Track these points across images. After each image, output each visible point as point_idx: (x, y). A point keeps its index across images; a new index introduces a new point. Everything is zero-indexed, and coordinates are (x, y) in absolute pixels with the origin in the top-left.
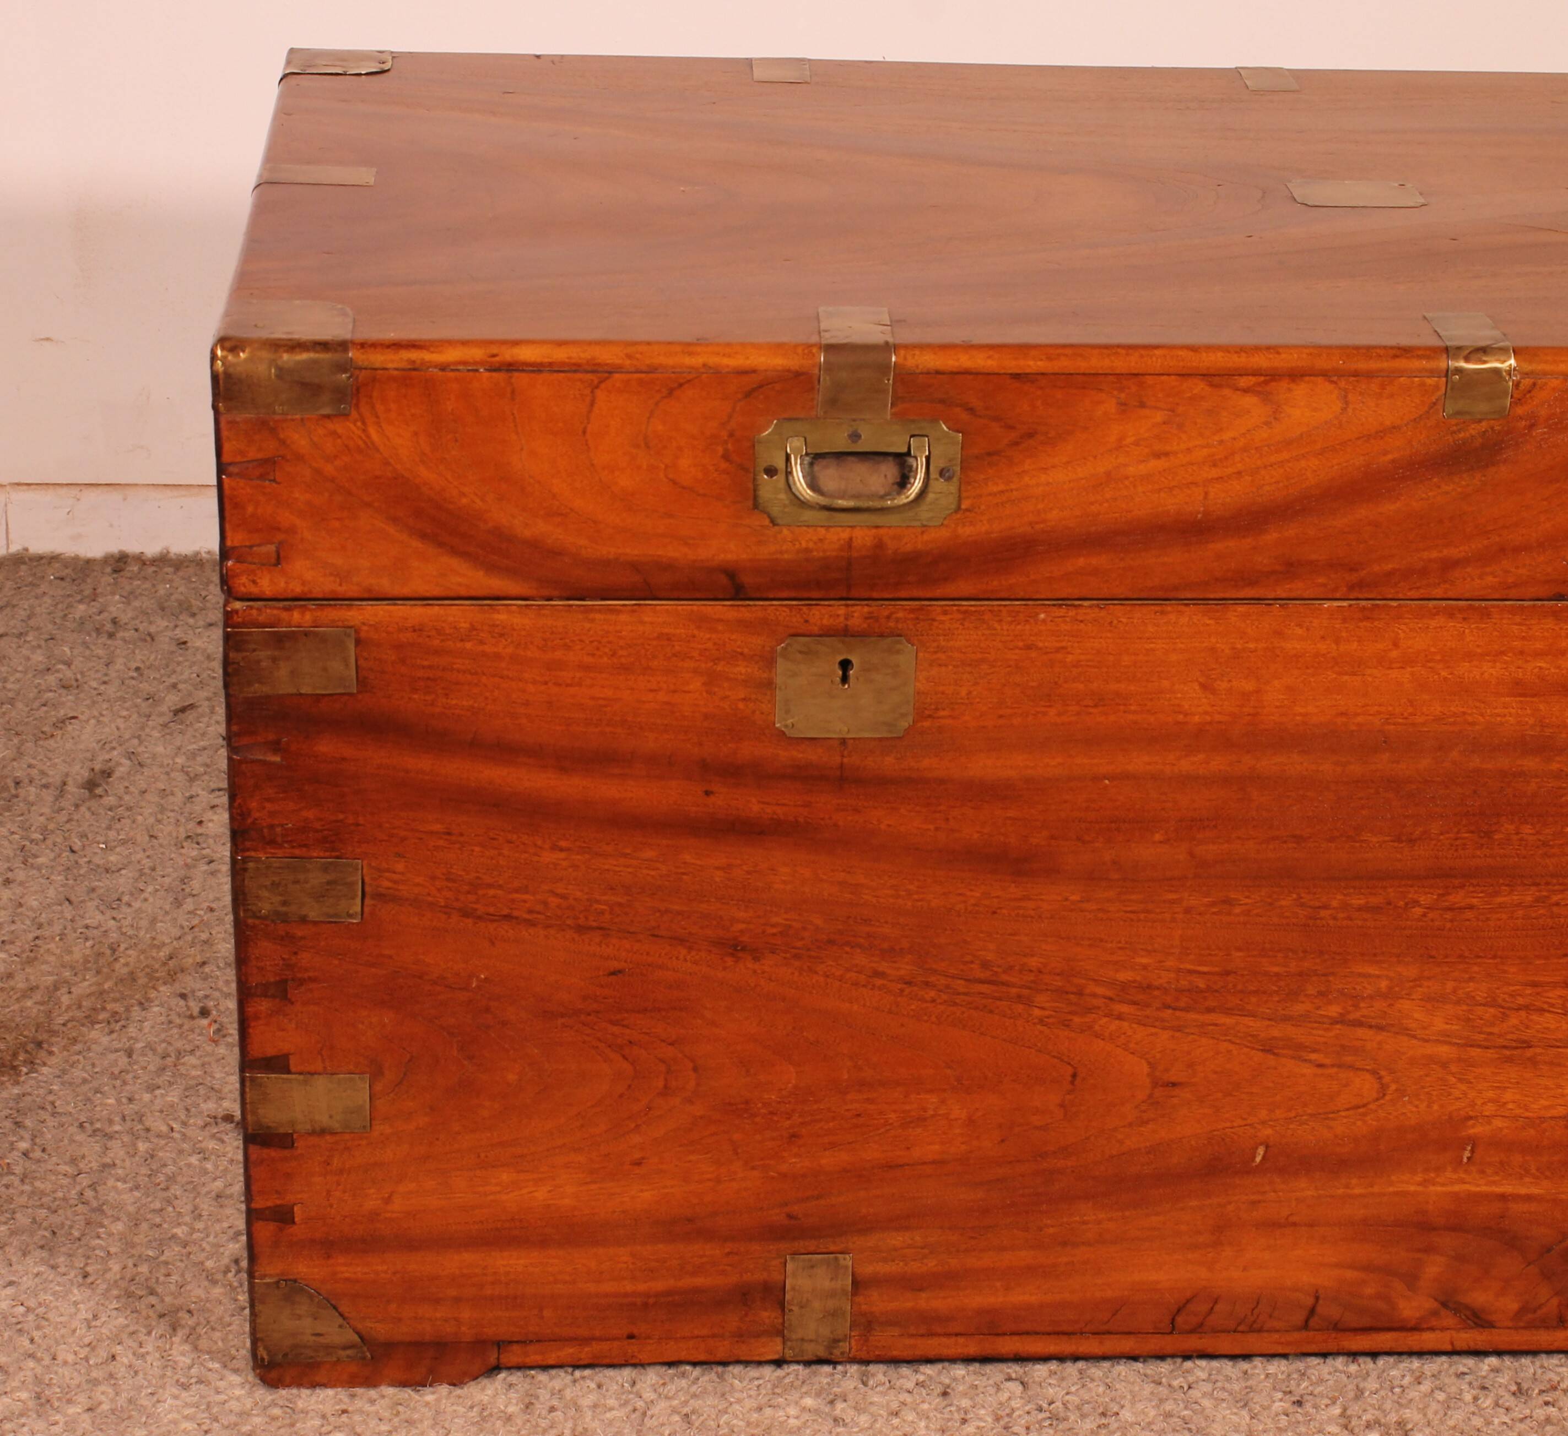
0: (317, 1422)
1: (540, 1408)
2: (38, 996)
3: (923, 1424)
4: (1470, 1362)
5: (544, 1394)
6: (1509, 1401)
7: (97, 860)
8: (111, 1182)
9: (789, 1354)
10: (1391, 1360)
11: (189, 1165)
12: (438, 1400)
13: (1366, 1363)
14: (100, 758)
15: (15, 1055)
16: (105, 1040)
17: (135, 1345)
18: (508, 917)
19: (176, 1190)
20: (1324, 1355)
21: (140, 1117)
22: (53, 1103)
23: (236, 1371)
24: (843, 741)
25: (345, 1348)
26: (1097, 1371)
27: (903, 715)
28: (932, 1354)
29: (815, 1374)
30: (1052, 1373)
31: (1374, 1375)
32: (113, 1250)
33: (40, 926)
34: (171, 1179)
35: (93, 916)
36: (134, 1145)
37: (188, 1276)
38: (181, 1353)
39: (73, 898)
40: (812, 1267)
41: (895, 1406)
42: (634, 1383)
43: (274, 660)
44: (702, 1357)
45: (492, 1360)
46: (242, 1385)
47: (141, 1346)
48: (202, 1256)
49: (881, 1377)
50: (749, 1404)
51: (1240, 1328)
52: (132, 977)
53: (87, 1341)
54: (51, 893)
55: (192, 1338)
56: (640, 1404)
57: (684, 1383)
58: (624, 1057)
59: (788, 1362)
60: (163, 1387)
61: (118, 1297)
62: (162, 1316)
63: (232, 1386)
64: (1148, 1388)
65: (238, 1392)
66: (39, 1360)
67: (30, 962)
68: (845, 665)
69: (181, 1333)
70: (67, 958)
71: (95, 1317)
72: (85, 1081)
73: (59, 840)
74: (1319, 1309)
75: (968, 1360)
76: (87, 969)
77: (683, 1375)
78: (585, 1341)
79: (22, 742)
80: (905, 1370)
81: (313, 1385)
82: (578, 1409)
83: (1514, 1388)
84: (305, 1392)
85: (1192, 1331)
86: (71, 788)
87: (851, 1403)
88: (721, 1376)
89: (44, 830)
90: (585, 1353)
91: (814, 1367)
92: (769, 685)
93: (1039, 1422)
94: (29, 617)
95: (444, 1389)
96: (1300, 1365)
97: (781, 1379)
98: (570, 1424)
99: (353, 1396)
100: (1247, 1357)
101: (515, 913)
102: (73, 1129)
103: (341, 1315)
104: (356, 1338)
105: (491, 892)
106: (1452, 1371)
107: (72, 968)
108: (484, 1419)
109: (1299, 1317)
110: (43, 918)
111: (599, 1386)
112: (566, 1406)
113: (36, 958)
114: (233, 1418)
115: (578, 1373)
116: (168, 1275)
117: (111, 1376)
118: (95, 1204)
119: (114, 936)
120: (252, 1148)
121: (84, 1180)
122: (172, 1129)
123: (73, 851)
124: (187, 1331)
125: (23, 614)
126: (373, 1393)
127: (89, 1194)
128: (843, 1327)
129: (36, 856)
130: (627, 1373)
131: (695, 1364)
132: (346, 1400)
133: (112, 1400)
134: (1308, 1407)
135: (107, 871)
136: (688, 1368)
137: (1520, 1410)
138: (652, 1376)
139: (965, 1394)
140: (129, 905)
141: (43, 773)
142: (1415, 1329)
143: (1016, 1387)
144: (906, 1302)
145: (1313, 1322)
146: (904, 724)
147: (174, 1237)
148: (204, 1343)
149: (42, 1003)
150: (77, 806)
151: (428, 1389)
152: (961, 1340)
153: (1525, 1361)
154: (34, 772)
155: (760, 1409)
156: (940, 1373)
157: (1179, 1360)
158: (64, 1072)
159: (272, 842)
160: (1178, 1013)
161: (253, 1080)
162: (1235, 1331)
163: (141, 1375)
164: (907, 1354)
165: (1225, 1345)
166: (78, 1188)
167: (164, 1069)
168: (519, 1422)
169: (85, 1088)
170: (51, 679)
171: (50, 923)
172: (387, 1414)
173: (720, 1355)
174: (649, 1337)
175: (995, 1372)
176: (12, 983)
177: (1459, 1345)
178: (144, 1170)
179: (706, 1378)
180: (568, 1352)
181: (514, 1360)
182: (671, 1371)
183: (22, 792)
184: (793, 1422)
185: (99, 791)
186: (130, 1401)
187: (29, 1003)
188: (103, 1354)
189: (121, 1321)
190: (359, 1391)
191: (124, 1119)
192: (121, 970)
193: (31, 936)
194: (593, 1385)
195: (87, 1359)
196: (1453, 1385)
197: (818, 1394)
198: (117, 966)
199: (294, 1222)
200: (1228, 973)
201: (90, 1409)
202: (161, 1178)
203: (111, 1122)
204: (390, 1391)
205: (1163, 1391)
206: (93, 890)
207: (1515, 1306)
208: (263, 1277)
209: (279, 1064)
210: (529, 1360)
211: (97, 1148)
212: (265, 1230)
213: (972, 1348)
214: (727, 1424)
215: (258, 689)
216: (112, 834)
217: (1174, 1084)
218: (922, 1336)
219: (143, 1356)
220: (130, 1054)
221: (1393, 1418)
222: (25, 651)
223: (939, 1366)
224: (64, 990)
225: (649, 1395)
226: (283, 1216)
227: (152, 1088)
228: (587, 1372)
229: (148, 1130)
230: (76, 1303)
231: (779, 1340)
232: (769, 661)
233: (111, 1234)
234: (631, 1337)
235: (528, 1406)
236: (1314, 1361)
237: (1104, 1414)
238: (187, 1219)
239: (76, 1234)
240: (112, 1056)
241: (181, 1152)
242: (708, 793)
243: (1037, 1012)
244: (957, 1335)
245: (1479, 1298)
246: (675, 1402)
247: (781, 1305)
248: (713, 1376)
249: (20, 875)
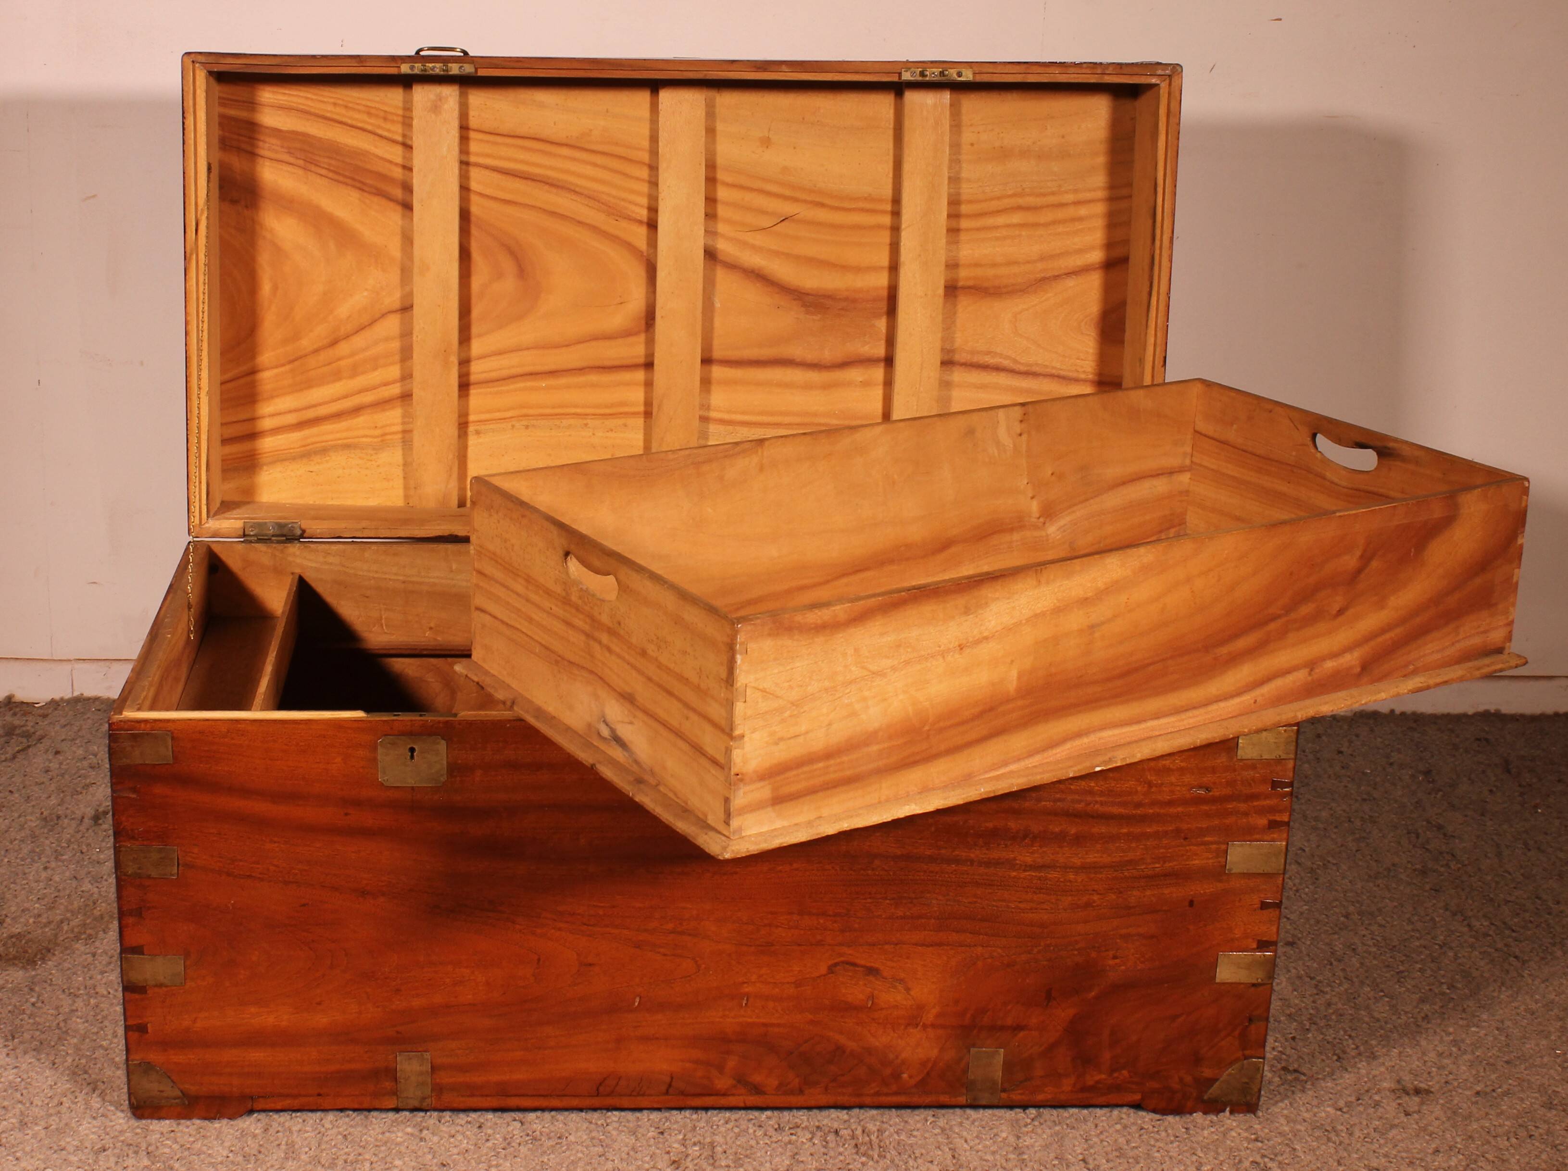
0: (158, 1136)
1: (272, 1131)
2: (52, 926)
3: (465, 1142)
4: (756, 1113)
5: (275, 1125)
6: (771, 1132)
7: (94, 857)
8: (74, 1019)
9: (400, 1105)
10: (715, 1112)
11: (115, 1011)
12: (221, 1127)
13: (702, 1114)
14: (104, 805)
15: (36, 955)
16: (83, 948)
17: (73, 1098)
18: (249, 876)
19: (106, 1023)
20: (680, 1109)
21: (95, 987)
22: (51, 980)
23: (122, 1111)
24: (413, 788)
25: (175, 1099)
26: (561, 1116)
27: (442, 775)
28: (474, 1105)
29: (415, 1116)
30: (537, 1117)
31: (703, 1120)
32: (69, 1052)
33: (59, 891)
34: (105, 1017)
35: (87, 886)
36: (89, 1001)
37: (106, 1065)
38: (95, 1102)
39: (78, 876)
40: (410, 1059)
41: (453, 1132)
42: (322, 1120)
43: (132, 747)
44: (356, 1106)
45: (249, 1106)
46: (124, 1118)
47: (76, 1098)
48: (114, 1055)
49: (448, 1118)
50: (379, 1130)
51: (634, 1093)
52: (102, 917)
53: (49, 1095)
54: (67, 874)
55: (102, 1095)
56: (323, 1130)
57: (347, 1119)
58: (311, 949)
59: (403, 1110)
60: (84, 1118)
61: (68, 1075)
62: (89, 1084)
63: (119, 1118)
64: (586, 1125)
65: (121, 1121)
66: (24, 1104)
67: (51, 909)
68: (412, 750)
69: (97, 1092)
70: (70, 907)
71: (55, 1084)
72: (69, 969)
73: (76, 847)
74: (673, 1084)
75: (495, 1110)
76: (79, 913)
77: (348, 1116)
78: (295, 1096)
79: (65, 796)
80: (462, 1115)
81: (160, 1118)
82: (291, 1131)
83: (776, 1126)
84: (155, 1122)
85: (608, 1095)
86: (86, 820)
87: (431, 1131)
88: (366, 1117)
89: (69, 842)
90: (296, 1103)
91: (415, 1113)
92: (375, 760)
93: (526, 1142)
94: (79, 731)
95: (225, 1121)
96: (667, 1114)
97: (396, 1119)
98: (285, 1139)
99: (179, 1124)
100: (640, 1109)
101: (253, 874)
102: (59, 992)
103: (172, 1081)
104: (180, 1094)
105: (241, 863)
106: (746, 1118)
107: (72, 912)
108: (242, 1136)
109: (663, 1088)
110: (60, 887)
111: (304, 1121)
112: (285, 1130)
113: (54, 907)
114: (117, 1133)
115: (294, 1115)
116: (95, 1064)
117: (59, 1112)
118: (64, 1029)
119: (96, 896)
120: (127, 994)
121: (61, 1018)
122: (109, 993)
123: (82, 853)
124: (100, 1091)
125: (76, 729)
126: (188, 1123)
127: (62, 1025)
128: (428, 1091)
129: (62, 855)
130: (319, 1114)
131: (354, 1110)
132: (175, 1126)
133: (58, 1124)
134: (666, 1134)
135: (98, 862)
136: (351, 1112)
137: (776, 1137)
138: (331, 1116)
139: (490, 1128)
140: (106, 880)
141: (73, 812)
142: (724, 1095)
143: (517, 1124)
144: (460, 1078)
145: (671, 1090)
146: (443, 779)
147: (101, 1046)
148: (108, 1098)
149: (53, 930)
150: (88, 829)
151: (217, 1121)
152: (489, 1099)
153: (786, 1113)
154: (68, 812)
155: (383, 1133)
156: (480, 1116)
157: (604, 1112)
158: (60, 964)
159: (133, 838)
160: (590, 928)
161: (126, 958)
162: (630, 1095)
163: (74, 1112)
164: (462, 1106)
165: (625, 1102)
166: (57, 1021)
167: (110, 963)
168: (260, 1138)
169: (68, 972)
170: (85, 763)
171: (64, 889)
172: (194, 1133)
173: (365, 1106)
174: (328, 1095)
175: (508, 1116)
176: (40, 919)
177: (749, 1104)
178: (92, 1013)
179: (358, 1117)
180: (287, 1102)
181: (260, 1107)
182: (342, 1114)
183: (60, 822)
184: (399, 1139)
185: (100, 822)
186: (66, 1124)
187: (47, 930)
188: (56, 1101)
189: (68, 1086)
190: (183, 1121)
191: (86, 988)
192: (97, 913)
193: (53, 896)
194: (301, 1121)
195: (48, 1104)
196: (744, 1124)
197: (414, 1126)
198: (95, 911)
199: (147, 1032)
200: (614, 907)
201: (46, 1128)
202: (99, 1017)
203: (79, 989)
204: (198, 1122)
205: (593, 1126)
206: (89, 873)
207: (776, 1083)
208: (133, 1060)
209: (138, 950)
210: (267, 1107)
211: (70, 1002)
212: (134, 1036)
213: (495, 1102)
214: (366, 1140)
215: (125, 761)
216: (104, 844)
217: (590, 965)
218: (468, 1096)
219: (76, 1103)
220: (94, 955)
221: (708, 1140)
222: (74, 749)
223: (479, 1113)
224: (66, 923)
225: (328, 1126)
226: (142, 1029)
227: (102, 973)
228: (299, 1114)
229: (97, 993)
230: (47, 1077)
231: (395, 1098)
232: (374, 748)
233: (69, 1044)
234: (319, 1095)
235: (266, 1130)
236: (675, 1112)
237: (559, 1138)
238: (109, 1037)
239: (53, 1043)
240: (84, 957)
241: (112, 1004)
242: (346, 814)
243: (518, 926)
244: (487, 1096)
245: (757, 1078)
246: (341, 1130)
247: (396, 1079)
248: (362, 1117)
249: (53, 864)
